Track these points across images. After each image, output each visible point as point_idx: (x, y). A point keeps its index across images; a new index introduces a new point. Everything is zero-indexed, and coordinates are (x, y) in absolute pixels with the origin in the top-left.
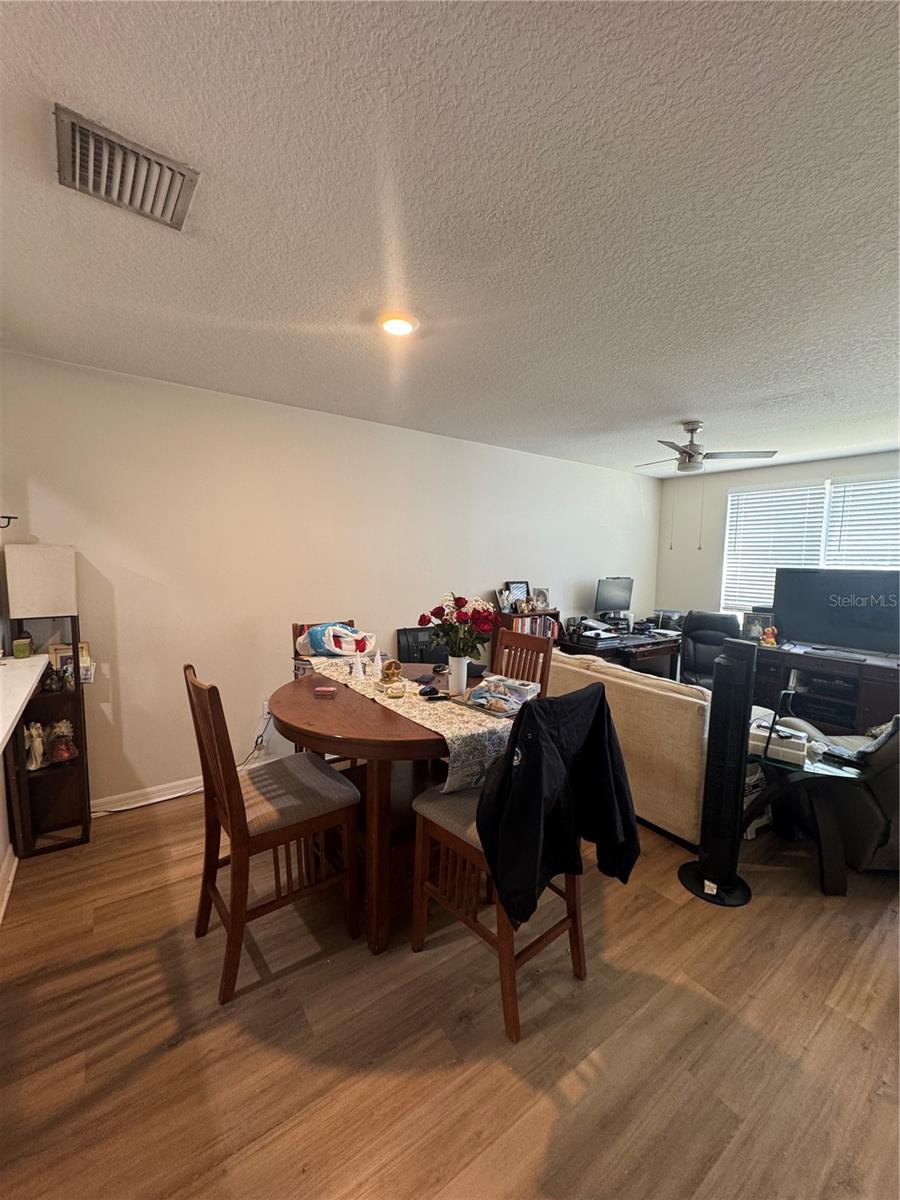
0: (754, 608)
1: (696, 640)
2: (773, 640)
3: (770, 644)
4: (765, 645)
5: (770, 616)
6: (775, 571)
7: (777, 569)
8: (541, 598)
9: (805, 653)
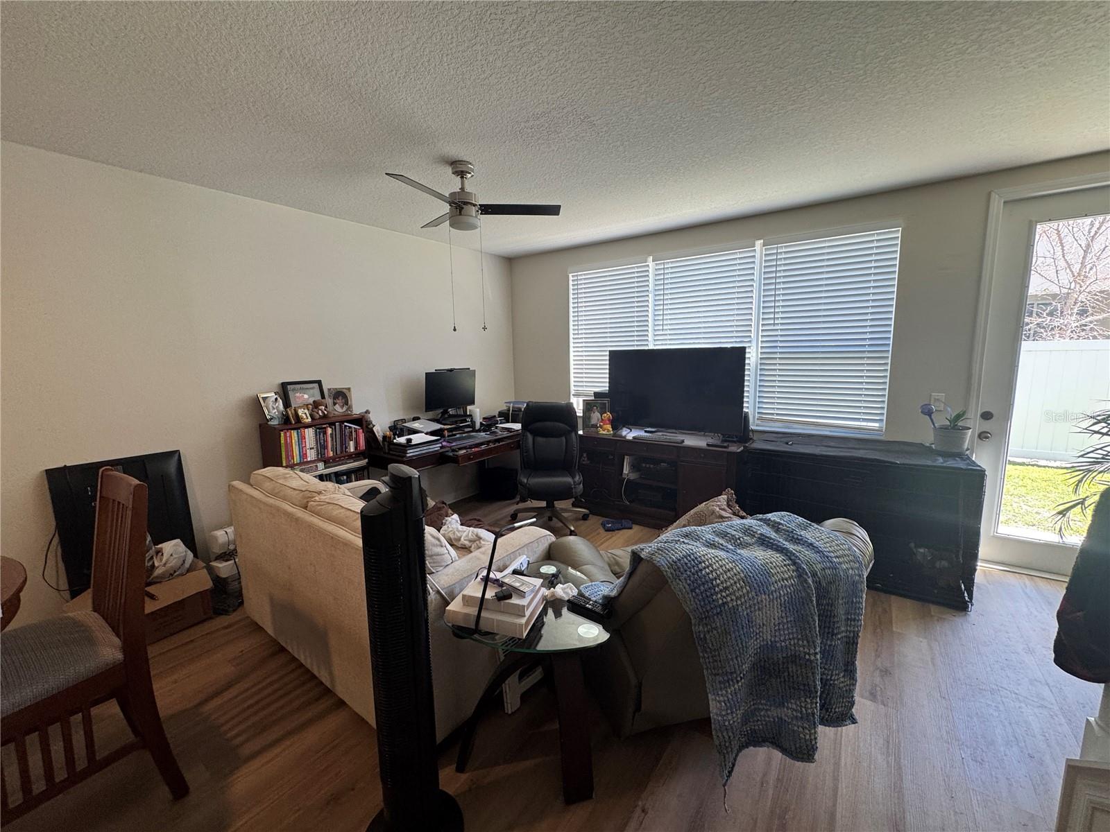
0: (595, 393)
1: (536, 433)
2: (609, 427)
3: (606, 430)
4: (602, 432)
5: (606, 401)
6: (608, 353)
7: (610, 351)
8: (339, 401)
9: (634, 438)
